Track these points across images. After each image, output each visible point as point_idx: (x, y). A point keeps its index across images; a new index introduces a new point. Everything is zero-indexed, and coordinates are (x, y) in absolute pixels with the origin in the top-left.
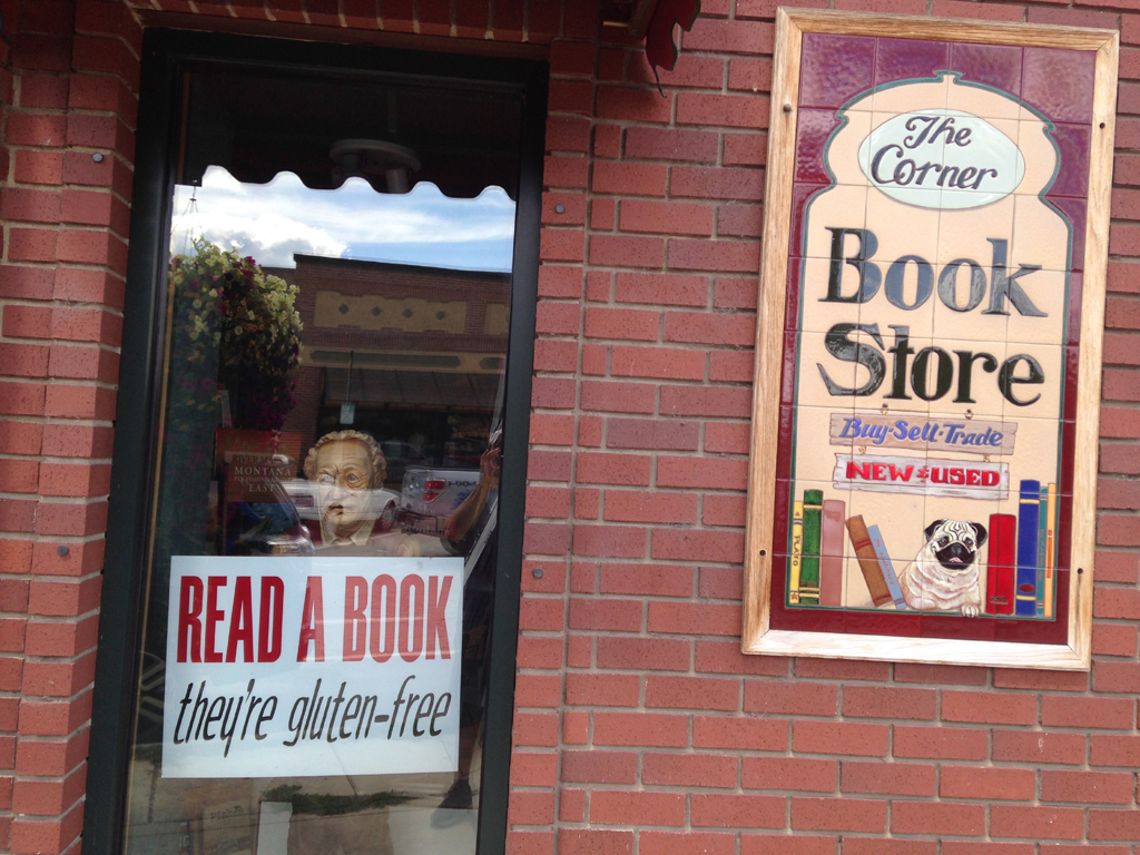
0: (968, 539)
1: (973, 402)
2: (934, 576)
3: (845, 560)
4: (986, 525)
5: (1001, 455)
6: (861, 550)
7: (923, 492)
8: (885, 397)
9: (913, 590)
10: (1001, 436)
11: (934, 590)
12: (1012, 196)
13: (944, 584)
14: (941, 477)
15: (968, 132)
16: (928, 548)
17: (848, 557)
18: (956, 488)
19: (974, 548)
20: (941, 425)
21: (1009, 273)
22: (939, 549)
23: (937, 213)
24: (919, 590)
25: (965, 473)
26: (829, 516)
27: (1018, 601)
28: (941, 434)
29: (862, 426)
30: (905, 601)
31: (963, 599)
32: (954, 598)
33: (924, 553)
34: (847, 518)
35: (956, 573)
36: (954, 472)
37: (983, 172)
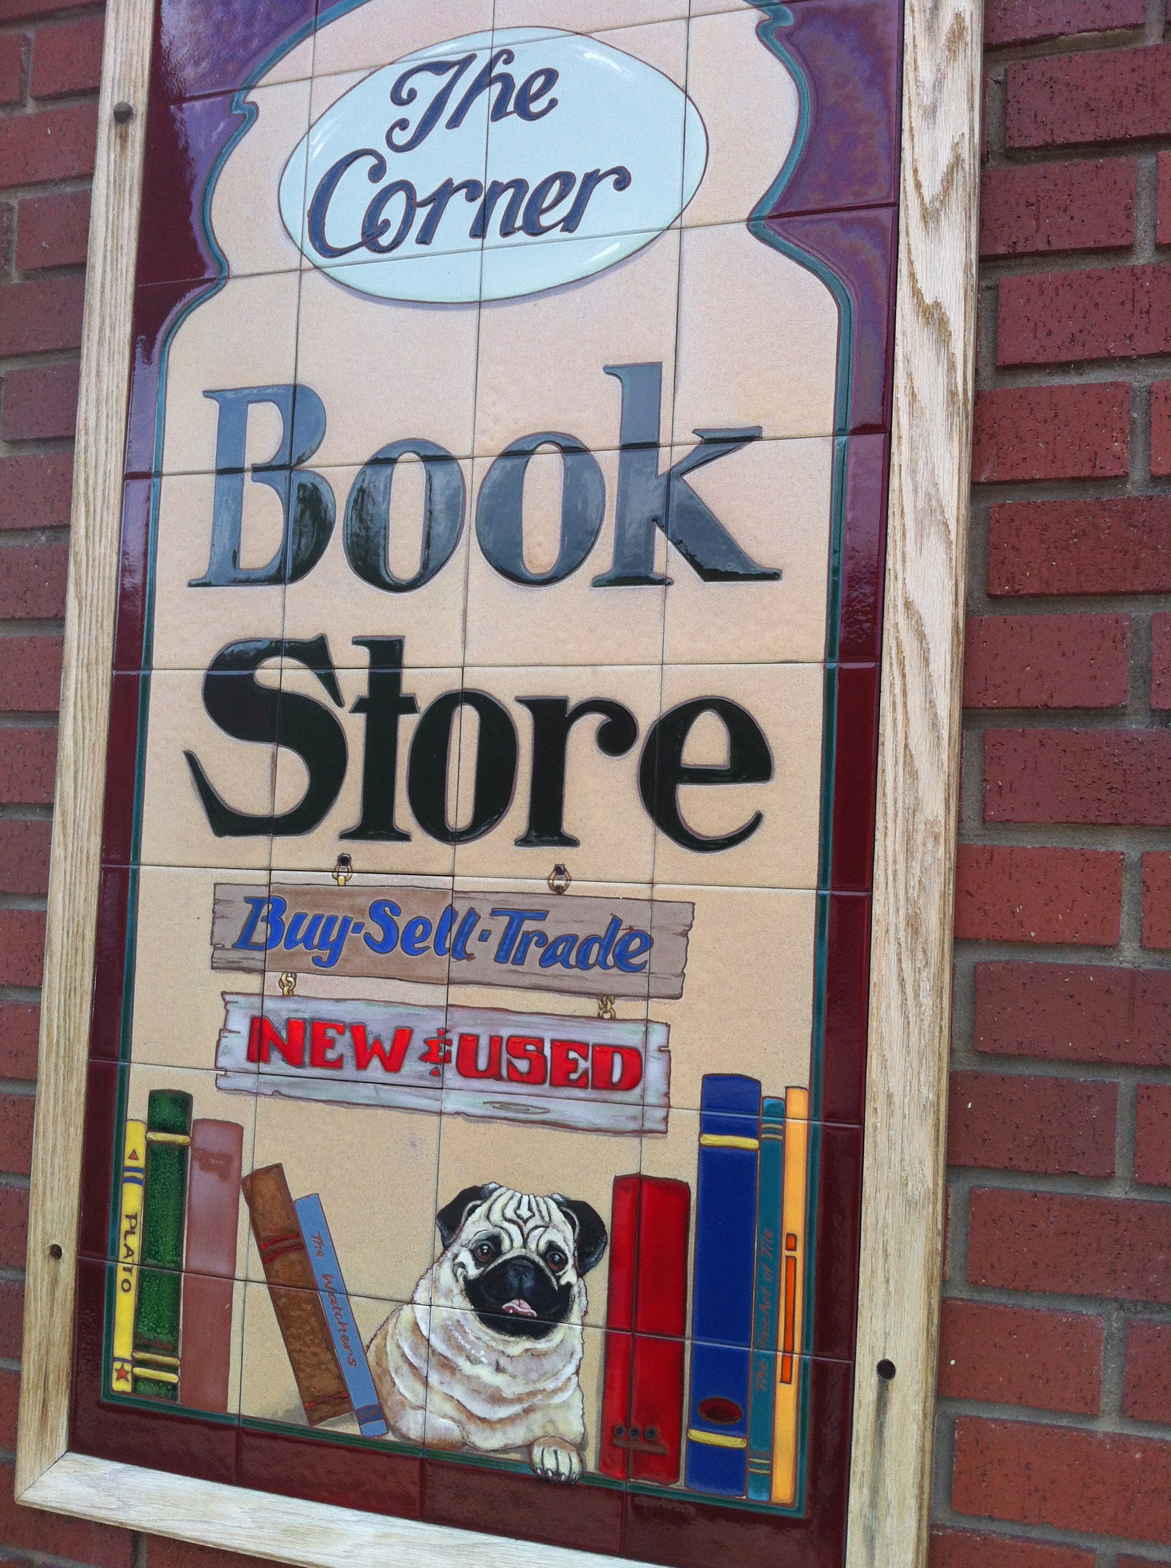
0: (552, 1247)
1: (571, 842)
2: (460, 1349)
3: (238, 1286)
4: (604, 1208)
5: (647, 997)
6: (278, 1265)
7: (435, 1105)
8: (345, 836)
9: (405, 1387)
10: (648, 943)
11: (459, 1393)
12: (674, 234)
13: (485, 1374)
14: (482, 1063)
15: (551, 76)
16: (447, 1267)
17: (246, 1281)
18: (521, 1094)
19: (569, 1276)
20: (484, 911)
21: (666, 459)
22: (473, 1272)
23: (471, 314)
24: (419, 1388)
25: (547, 1051)
26: (206, 1167)
27: (693, 1445)
28: (484, 937)
29: (287, 918)
30: (383, 1417)
31: (536, 1424)
32: (512, 1420)
33: (435, 1281)
34: (246, 1171)
35: (519, 1346)
36: (517, 1045)
37: (593, 179)
